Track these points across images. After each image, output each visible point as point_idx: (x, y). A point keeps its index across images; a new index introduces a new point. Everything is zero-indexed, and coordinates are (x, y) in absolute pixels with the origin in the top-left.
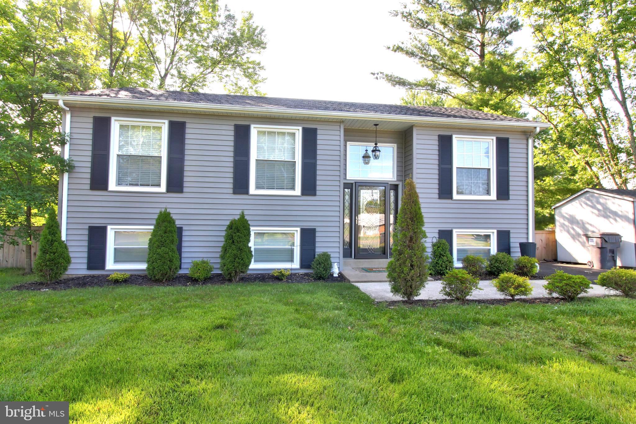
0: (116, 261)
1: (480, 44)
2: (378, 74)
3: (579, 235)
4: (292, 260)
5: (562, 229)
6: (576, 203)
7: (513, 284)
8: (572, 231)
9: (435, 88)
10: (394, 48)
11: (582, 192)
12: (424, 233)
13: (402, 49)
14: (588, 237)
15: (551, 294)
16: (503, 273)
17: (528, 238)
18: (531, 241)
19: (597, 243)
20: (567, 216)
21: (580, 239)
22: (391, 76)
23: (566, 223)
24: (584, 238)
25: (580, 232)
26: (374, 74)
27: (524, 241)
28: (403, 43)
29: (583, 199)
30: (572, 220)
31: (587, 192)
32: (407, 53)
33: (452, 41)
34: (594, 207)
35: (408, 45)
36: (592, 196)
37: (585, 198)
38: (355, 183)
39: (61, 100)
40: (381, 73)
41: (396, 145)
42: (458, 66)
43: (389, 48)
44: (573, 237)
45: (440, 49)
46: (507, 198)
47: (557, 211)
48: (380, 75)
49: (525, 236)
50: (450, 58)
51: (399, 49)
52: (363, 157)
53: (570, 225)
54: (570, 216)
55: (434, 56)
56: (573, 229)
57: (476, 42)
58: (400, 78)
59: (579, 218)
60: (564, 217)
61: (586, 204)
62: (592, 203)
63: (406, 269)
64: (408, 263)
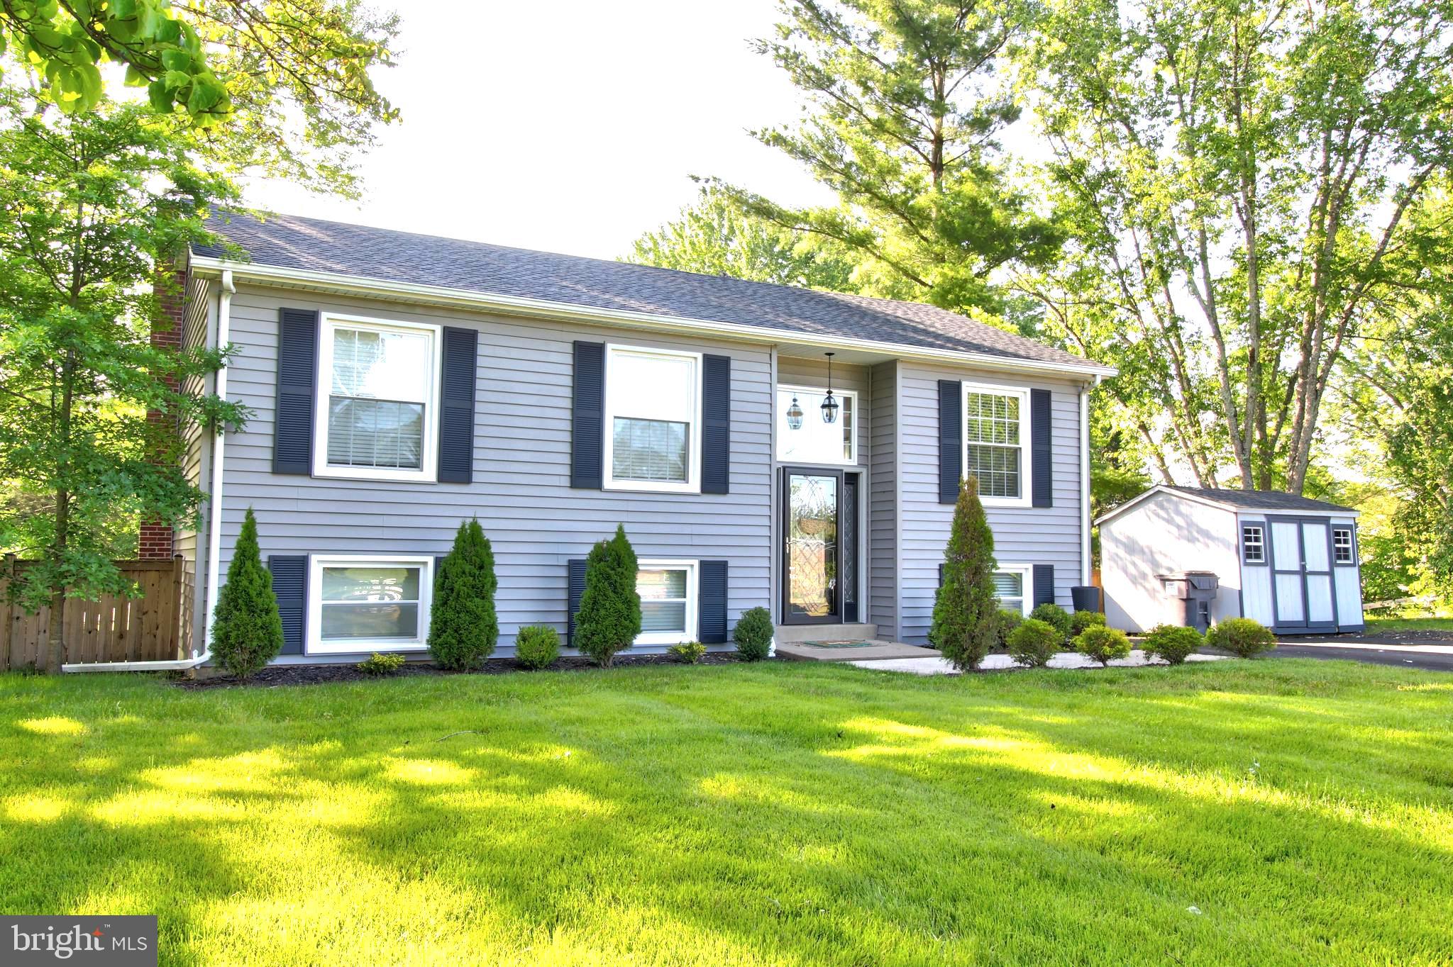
0: (326, 635)
1: (932, 137)
2: (707, 181)
3: (1144, 576)
4: (681, 627)
5: (1113, 564)
6: (1139, 514)
7: (1107, 640)
8: (1132, 570)
9: (840, 232)
10: (764, 135)
11: (1151, 492)
12: (994, 561)
13: (785, 141)
14: (1164, 580)
15: (1148, 658)
16: (1088, 626)
17: (1081, 579)
18: (1086, 583)
19: (1180, 590)
20: (1124, 540)
21: (1147, 585)
22: (741, 192)
23: (1121, 552)
24: (1157, 584)
25: (1146, 568)
26: (697, 179)
27: (1076, 584)
28: (786, 128)
29: (1151, 506)
30: (1132, 547)
31: (1159, 492)
32: (793, 149)
33: (879, 126)
34: (1170, 521)
35: (795, 134)
36: (1169, 501)
37: (1156, 504)
38: (784, 468)
39: (229, 270)
40: (715, 179)
41: (856, 393)
42: (895, 191)
43: (754, 133)
44: (1134, 580)
45: (862, 151)
46: (1049, 505)
47: (1104, 531)
48: (712, 183)
49: (1076, 575)
50: (880, 172)
51: (778, 140)
52: (789, 414)
53: (1128, 557)
54: (1128, 538)
55: (849, 165)
56: (1134, 564)
57: (925, 132)
58: (763, 200)
59: (1143, 542)
60: (1117, 541)
61: (1158, 515)
62: (1168, 513)
63: (973, 618)
64: (975, 609)
